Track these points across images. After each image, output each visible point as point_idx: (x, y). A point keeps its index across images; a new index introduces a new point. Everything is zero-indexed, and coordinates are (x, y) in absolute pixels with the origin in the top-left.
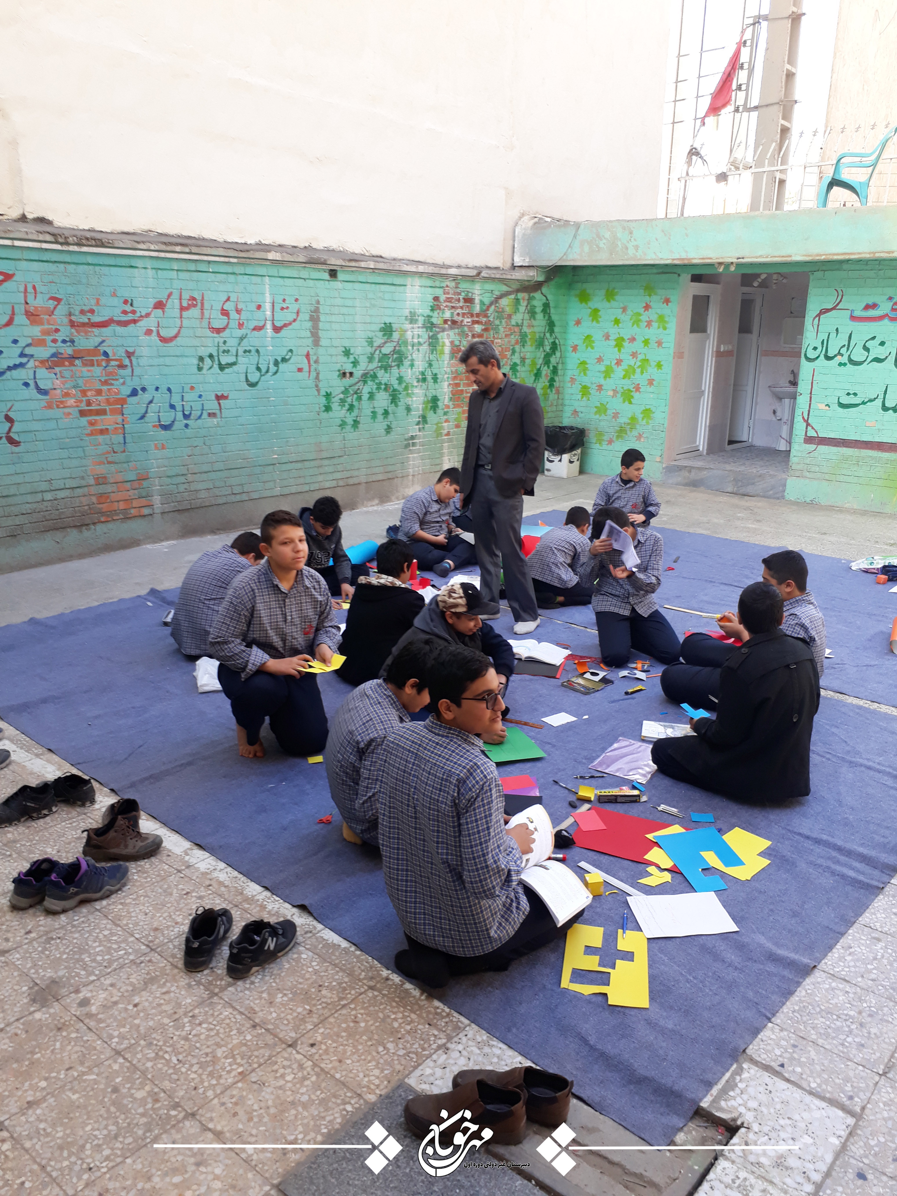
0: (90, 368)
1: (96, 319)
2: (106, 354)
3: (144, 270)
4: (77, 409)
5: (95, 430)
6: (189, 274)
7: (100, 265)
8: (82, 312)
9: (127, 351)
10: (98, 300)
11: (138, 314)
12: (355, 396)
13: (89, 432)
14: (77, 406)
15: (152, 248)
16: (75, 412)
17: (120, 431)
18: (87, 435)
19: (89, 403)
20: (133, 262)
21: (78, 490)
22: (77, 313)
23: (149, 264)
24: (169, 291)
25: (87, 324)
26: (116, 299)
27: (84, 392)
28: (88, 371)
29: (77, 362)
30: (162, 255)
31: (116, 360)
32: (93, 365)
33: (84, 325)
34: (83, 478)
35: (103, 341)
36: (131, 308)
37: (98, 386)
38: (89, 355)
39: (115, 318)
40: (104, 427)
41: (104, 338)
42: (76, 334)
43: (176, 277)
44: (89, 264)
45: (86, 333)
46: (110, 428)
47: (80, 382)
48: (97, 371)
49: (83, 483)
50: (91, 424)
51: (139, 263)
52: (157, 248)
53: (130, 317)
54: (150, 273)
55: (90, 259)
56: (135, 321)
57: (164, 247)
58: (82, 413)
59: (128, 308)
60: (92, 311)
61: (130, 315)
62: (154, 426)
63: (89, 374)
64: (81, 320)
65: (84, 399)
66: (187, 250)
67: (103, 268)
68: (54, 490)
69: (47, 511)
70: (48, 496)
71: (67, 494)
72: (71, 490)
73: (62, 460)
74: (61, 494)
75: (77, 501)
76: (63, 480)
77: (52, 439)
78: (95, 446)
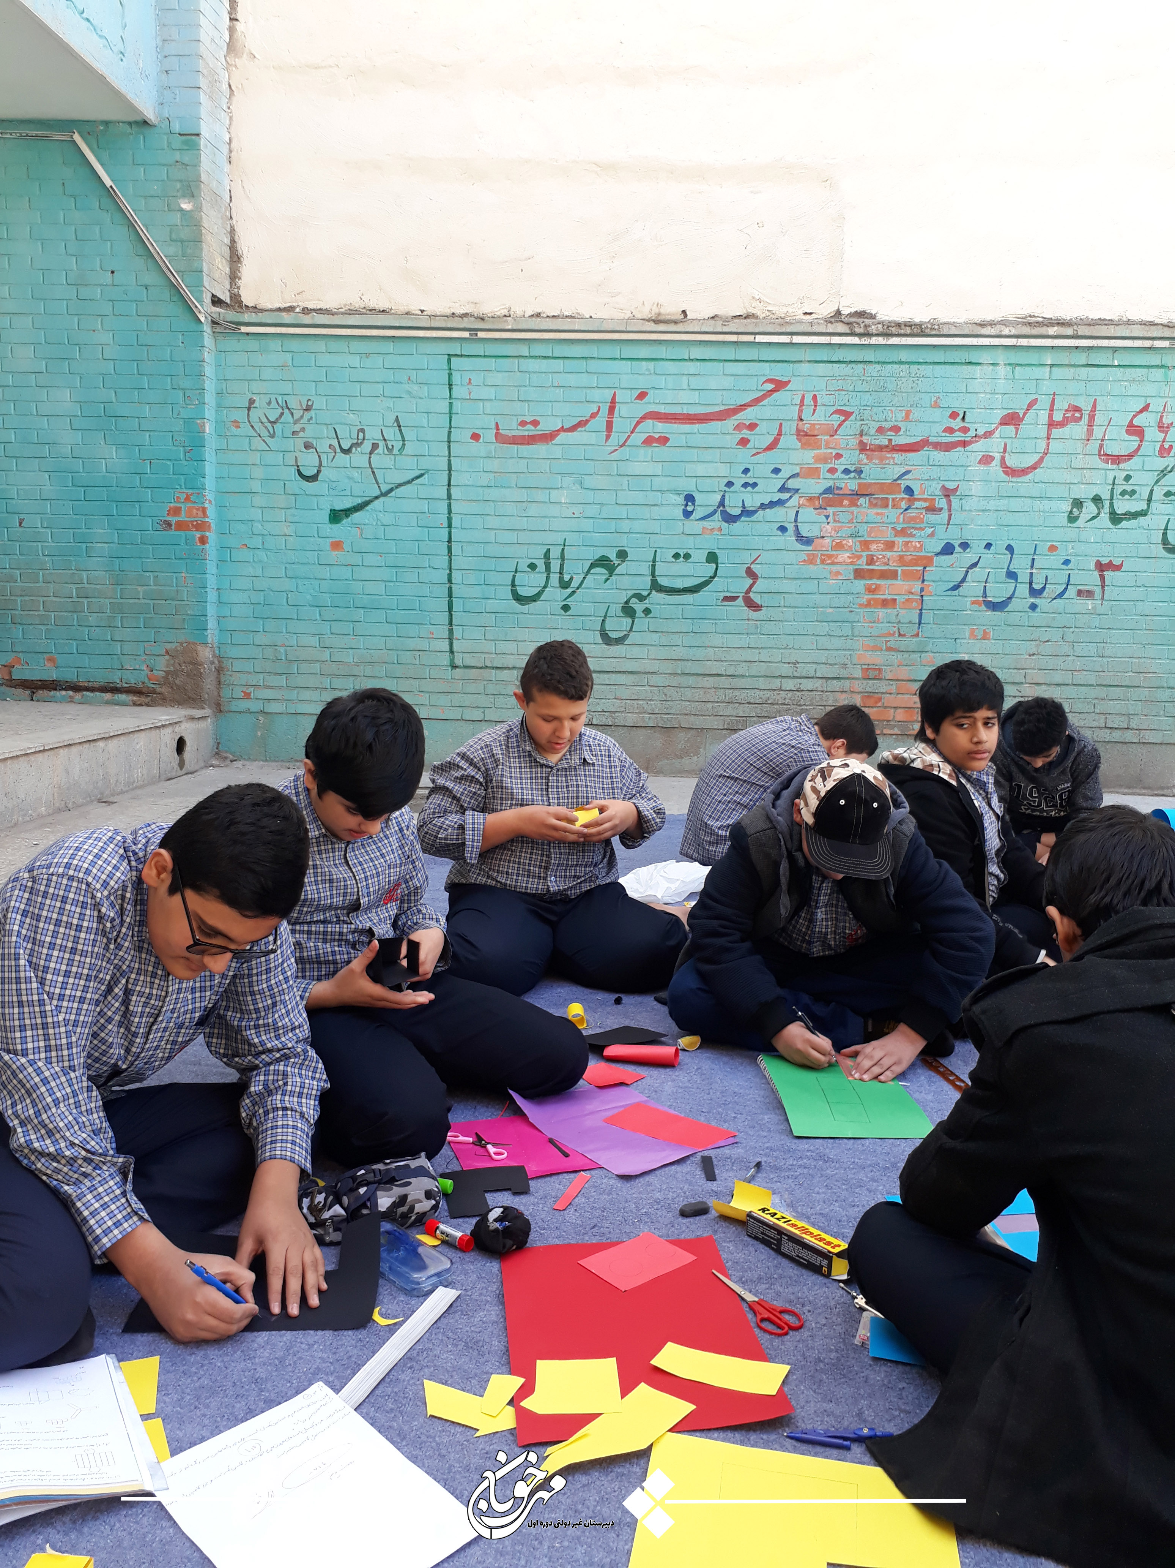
0: (880, 511)
1: (900, 440)
2: (909, 490)
3: (991, 367)
4: (851, 567)
5: (873, 599)
6: (1072, 370)
7: (919, 363)
8: (880, 430)
9: (943, 486)
10: (908, 414)
11: (972, 433)
13: (864, 601)
14: (852, 563)
15: (1006, 331)
16: (848, 571)
17: (915, 604)
18: (861, 606)
19: (871, 561)
20: (974, 357)
21: (835, 681)
22: (872, 431)
23: (1001, 357)
24: (1033, 397)
25: (887, 446)
26: (938, 412)
27: (866, 545)
28: (878, 514)
29: (862, 501)
30: (1024, 342)
31: (925, 500)
32: (887, 506)
33: (880, 448)
34: (844, 666)
35: (907, 472)
36: (962, 424)
37: (889, 536)
38: (883, 492)
39: (931, 439)
40: (889, 597)
41: (909, 468)
42: (865, 461)
43: (1047, 376)
44: (901, 363)
45: (882, 459)
46: (900, 599)
47: (863, 529)
48: (891, 514)
49: (844, 673)
50: (870, 590)
51: (985, 357)
52: (1014, 332)
53: (958, 436)
54: (1002, 371)
55: (904, 356)
56: (964, 444)
57: (1027, 330)
58: (859, 574)
59: (957, 424)
60: (896, 429)
61: (958, 434)
62: (973, 603)
63: (878, 519)
64: (877, 442)
65: (864, 554)
66: (1069, 331)
67: (922, 367)
68: (797, 677)
69: (784, 704)
70: (790, 684)
71: (816, 685)
72: (824, 680)
73: (818, 638)
74: (808, 684)
75: (831, 698)
76: (814, 666)
77: (808, 607)
78: (870, 622)
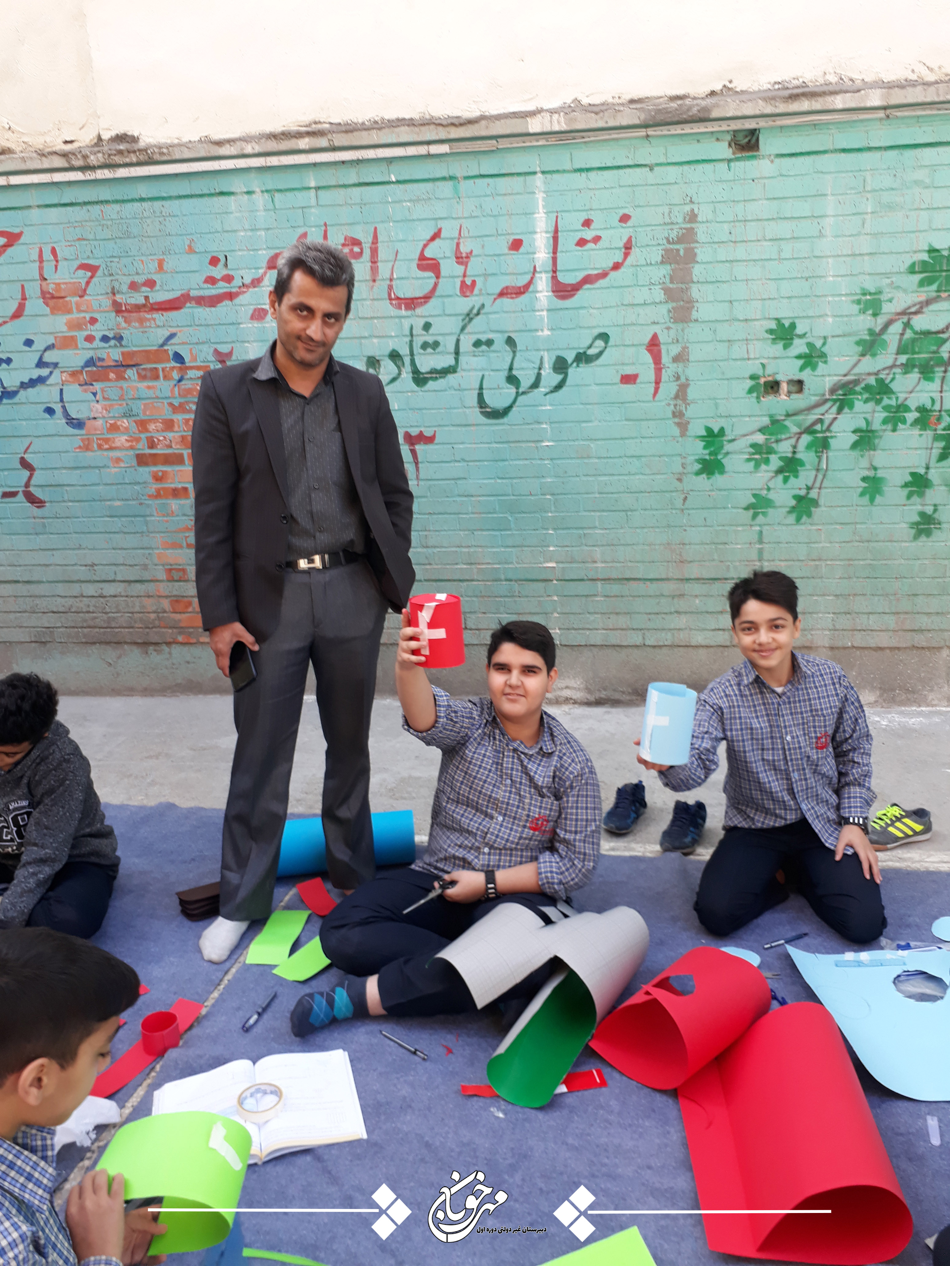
0: (151, 384)
1: (158, 296)
2: (178, 357)
3: (246, 197)
4: (132, 453)
5: (164, 489)
6: (342, 191)
7: (163, 198)
8: (133, 286)
9: (216, 351)
10: (161, 263)
11: (237, 282)
12: (806, 439)
13: (153, 491)
14: (132, 448)
15: (249, 149)
16: (128, 457)
18: (152, 496)
19: (152, 444)
20: (223, 184)
21: (138, 585)
22: (125, 288)
23: (256, 183)
24: (301, 231)
25: (144, 306)
26: (194, 257)
27: (142, 425)
28: (149, 387)
29: (131, 373)
30: (274, 161)
31: (198, 368)
32: (157, 378)
33: (138, 308)
34: (145, 567)
35: (172, 336)
36: (225, 272)
37: (167, 414)
38: (149, 362)
39: (193, 293)
40: (180, 485)
41: (173, 330)
42: (124, 325)
43: (313, 202)
44: (142, 200)
45: (141, 321)
47: (138, 407)
48: (164, 387)
49: (147, 576)
50: (158, 478)
51: (237, 184)
52: (258, 149)
53: (222, 288)
54: (260, 200)
55: (143, 190)
56: (231, 296)
57: (272, 146)
58: (142, 460)
59: (218, 272)
60: (151, 284)
61: (221, 284)
63: (150, 393)
64: (132, 301)
65: (143, 436)
66: (323, 142)
67: (167, 203)
68: (98, 581)
69: (88, 612)
70: (90, 590)
71: (119, 590)
72: (126, 584)
73: (111, 535)
74: (110, 590)
75: (137, 604)
76: (114, 568)
77: (94, 500)
78: (164, 516)
